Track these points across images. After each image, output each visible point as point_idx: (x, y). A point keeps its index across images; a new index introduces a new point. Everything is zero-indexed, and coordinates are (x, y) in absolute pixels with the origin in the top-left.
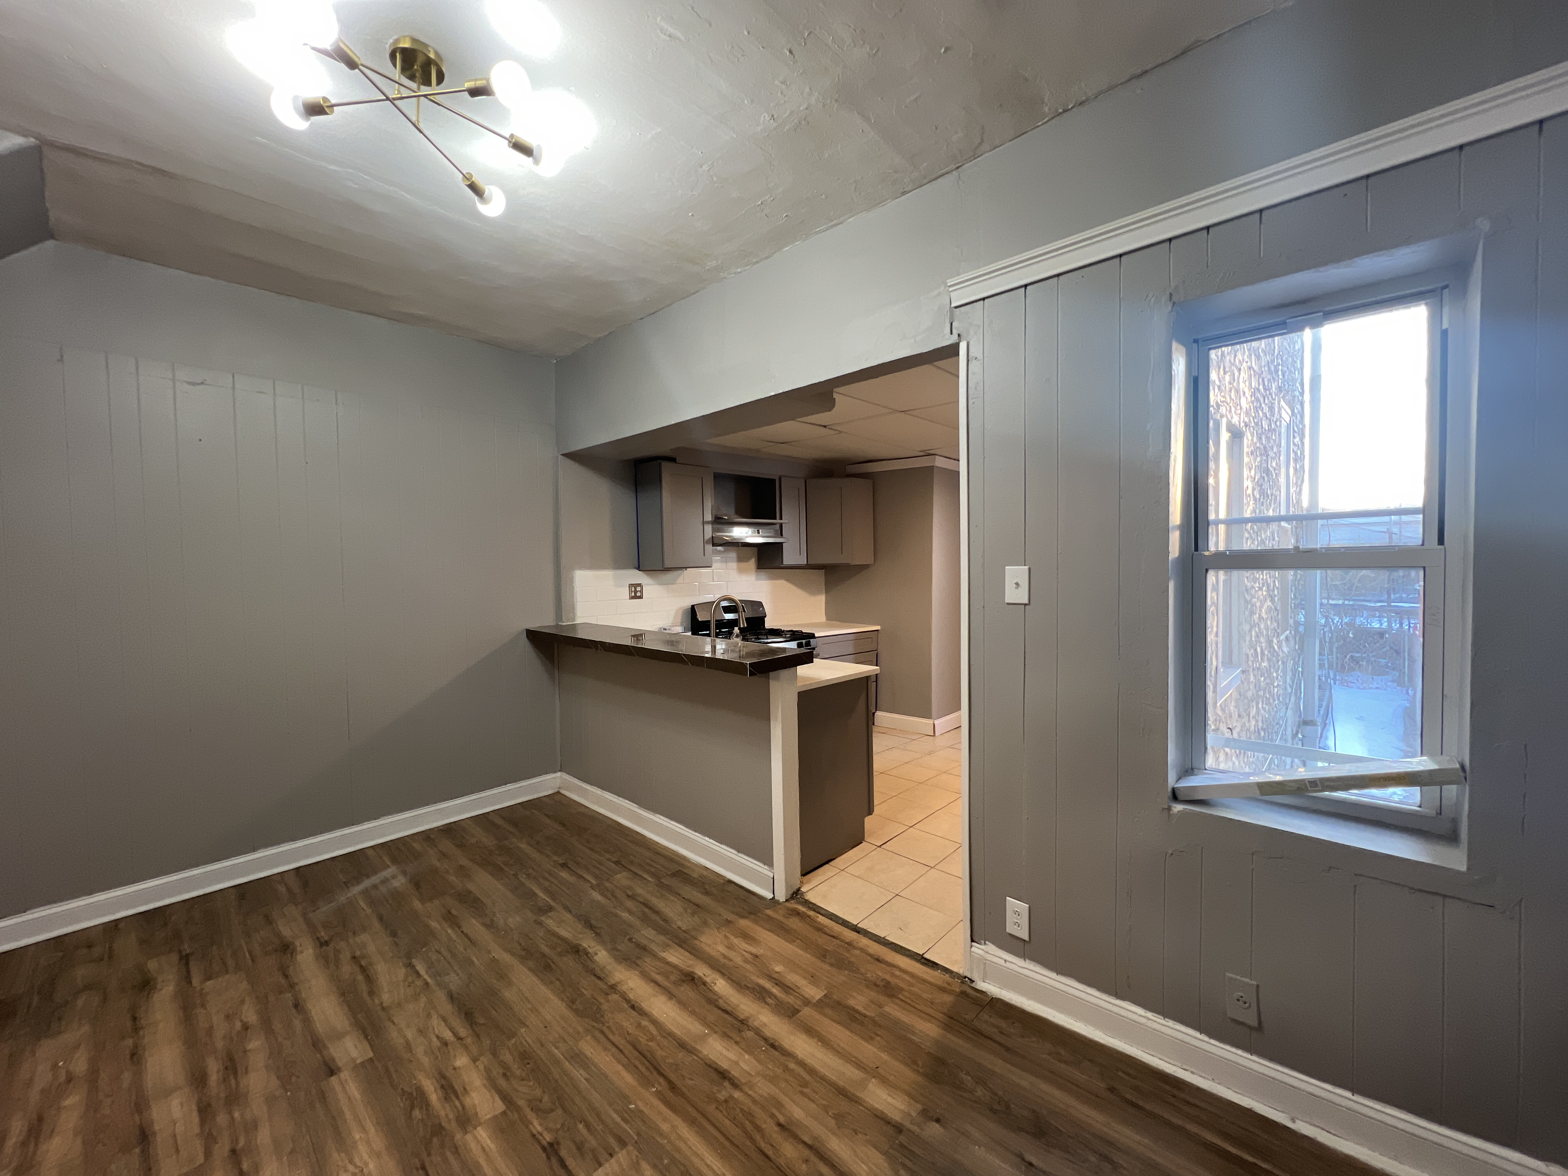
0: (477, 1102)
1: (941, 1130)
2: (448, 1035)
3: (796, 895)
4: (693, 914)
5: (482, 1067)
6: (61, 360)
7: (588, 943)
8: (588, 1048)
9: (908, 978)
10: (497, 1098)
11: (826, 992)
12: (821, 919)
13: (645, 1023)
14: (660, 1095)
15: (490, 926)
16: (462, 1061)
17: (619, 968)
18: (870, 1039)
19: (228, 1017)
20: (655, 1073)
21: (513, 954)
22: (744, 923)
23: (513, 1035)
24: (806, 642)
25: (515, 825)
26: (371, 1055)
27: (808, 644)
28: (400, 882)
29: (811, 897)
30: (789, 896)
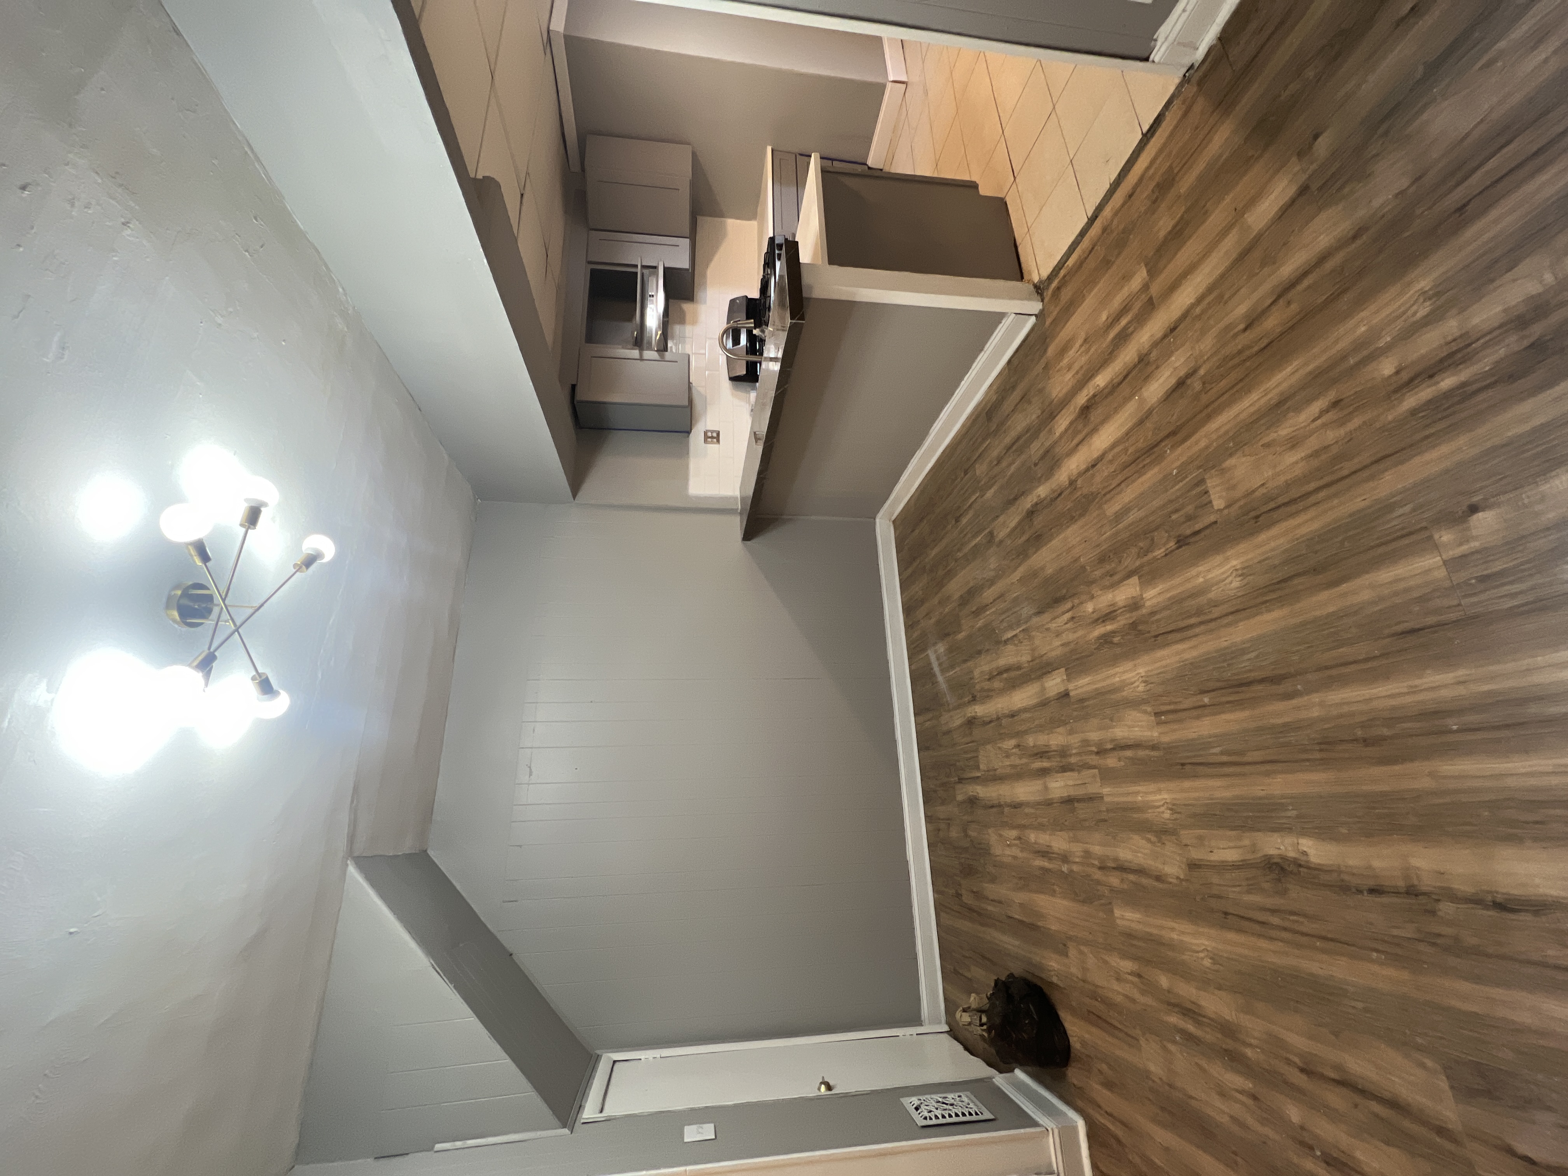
0: (1124, 597)
1: (1325, 135)
2: (1068, 615)
3: (1039, 289)
4: (1030, 402)
5: (1100, 592)
6: (521, 846)
7: (1027, 503)
8: (1112, 508)
9: (1160, 159)
10: (1125, 582)
11: (1142, 264)
12: (1070, 262)
13: (1110, 456)
14: (1173, 447)
15: (992, 582)
16: (1089, 607)
17: (1056, 477)
18: (1206, 214)
19: (1008, 756)
20: (1156, 449)
21: (1020, 565)
22: (1051, 351)
23: (1083, 568)
24: (778, 250)
25: (914, 559)
26: (1063, 670)
27: (780, 247)
28: (941, 648)
29: (1045, 272)
30: (1039, 298)
